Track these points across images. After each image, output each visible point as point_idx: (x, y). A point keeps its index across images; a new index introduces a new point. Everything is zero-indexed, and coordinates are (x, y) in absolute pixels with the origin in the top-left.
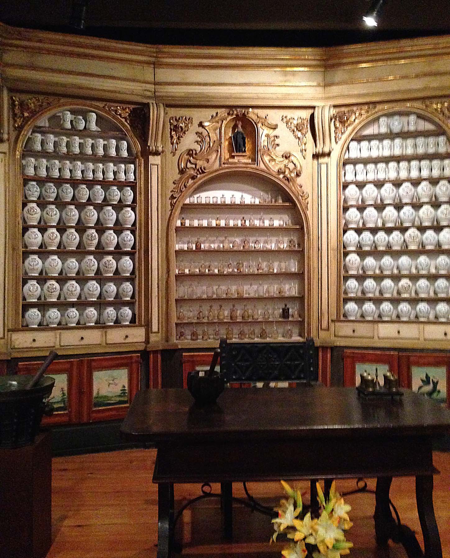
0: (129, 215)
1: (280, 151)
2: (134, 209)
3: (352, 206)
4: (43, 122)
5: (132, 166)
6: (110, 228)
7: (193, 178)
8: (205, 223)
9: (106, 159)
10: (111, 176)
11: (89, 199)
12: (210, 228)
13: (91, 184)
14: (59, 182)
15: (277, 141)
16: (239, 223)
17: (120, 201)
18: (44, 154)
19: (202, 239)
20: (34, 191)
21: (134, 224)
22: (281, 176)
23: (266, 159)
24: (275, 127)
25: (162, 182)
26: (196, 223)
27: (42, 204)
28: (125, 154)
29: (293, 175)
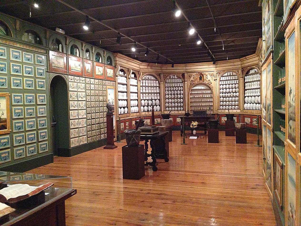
0: (182, 92)
1: (208, 79)
2: (183, 91)
3: (221, 89)
4: (168, 78)
5: (182, 84)
6: (179, 94)
7: (193, 85)
8: (195, 93)
9: (178, 82)
10: (179, 85)
11: (175, 90)
12: (196, 93)
13: (175, 87)
14: (171, 87)
15: (207, 78)
16: (201, 92)
17: (180, 90)
18: (168, 83)
19: (195, 95)
20: (167, 89)
21: (183, 93)
22: (208, 84)
23: (205, 81)
24: (207, 75)
25: (187, 86)
26: (194, 93)
27: (168, 91)
28: (181, 82)
29: (210, 84)
